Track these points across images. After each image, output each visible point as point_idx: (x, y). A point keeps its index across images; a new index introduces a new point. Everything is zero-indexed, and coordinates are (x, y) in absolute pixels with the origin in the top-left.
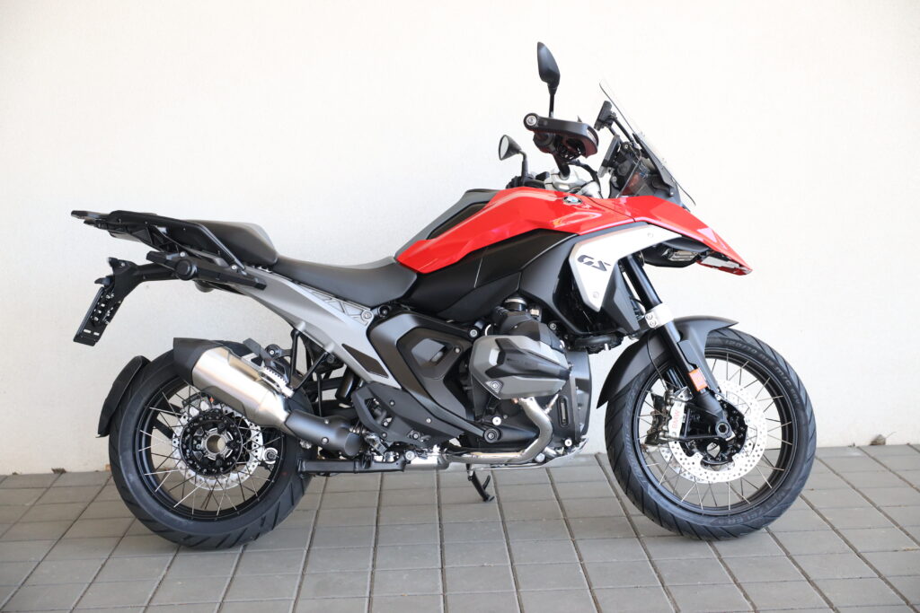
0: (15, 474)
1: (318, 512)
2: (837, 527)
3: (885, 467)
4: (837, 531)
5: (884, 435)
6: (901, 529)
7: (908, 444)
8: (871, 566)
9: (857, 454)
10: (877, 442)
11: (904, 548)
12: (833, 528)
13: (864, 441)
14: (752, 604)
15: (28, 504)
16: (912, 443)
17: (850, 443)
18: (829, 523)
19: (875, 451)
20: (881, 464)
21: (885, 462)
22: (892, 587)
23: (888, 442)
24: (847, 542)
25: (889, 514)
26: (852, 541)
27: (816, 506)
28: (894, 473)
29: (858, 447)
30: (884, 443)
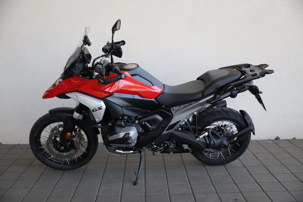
0: (18, 144)
1: (108, 158)
2: (265, 165)
3: (280, 147)
4: (265, 167)
5: (279, 136)
6: (285, 166)
7: (286, 139)
8: (276, 178)
9: (271, 142)
10: (277, 139)
11: (286, 173)
12: (264, 166)
13: (273, 138)
14: (239, 190)
15: (21, 154)
16: (288, 139)
17: (269, 139)
18: (263, 164)
19: (276, 141)
20: (278, 145)
21: (280, 145)
22: (282, 185)
23: (280, 139)
24: (268, 170)
25: (281, 162)
26: (270, 170)
27: (259, 158)
28: (282, 148)
29: (271, 140)
30: (279, 139)
